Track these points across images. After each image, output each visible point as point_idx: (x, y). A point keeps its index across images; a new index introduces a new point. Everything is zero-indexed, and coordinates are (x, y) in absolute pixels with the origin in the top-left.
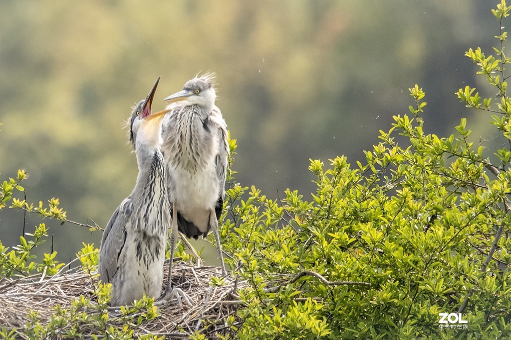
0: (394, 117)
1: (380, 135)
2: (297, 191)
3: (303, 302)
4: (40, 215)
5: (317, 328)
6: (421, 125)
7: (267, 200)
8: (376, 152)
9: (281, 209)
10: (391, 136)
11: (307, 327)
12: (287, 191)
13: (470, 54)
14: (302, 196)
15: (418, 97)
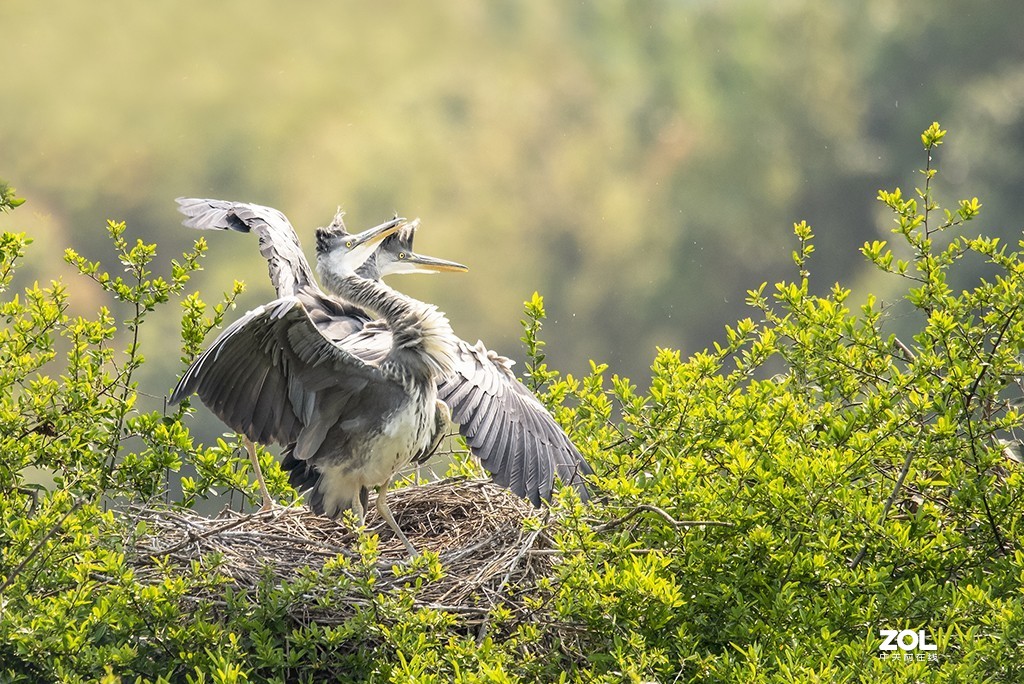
3: (645, 555)
5: (669, 596)
8: (742, 329)
11: (654, 594)
14: (634, 386)
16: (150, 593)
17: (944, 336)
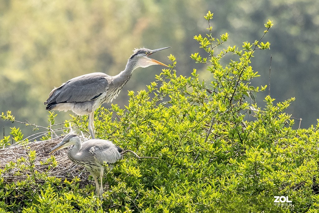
0: (162, 70)
1: (156, 77)
4: (2, 119)
5: (136, 174)
6: (175, 73)
10: (161, 77)
13: (196, 38)
15: (172, 60)
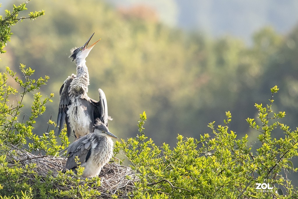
2: (168, 145)
3: (161, 194)
7: (155, 146)
8: (205, 136)
9: (160, 151)
12: (164, 144)
14: (170, 147)
16: (11, 170)
17: (266, 151)
